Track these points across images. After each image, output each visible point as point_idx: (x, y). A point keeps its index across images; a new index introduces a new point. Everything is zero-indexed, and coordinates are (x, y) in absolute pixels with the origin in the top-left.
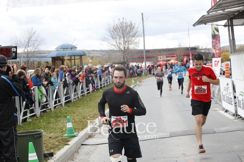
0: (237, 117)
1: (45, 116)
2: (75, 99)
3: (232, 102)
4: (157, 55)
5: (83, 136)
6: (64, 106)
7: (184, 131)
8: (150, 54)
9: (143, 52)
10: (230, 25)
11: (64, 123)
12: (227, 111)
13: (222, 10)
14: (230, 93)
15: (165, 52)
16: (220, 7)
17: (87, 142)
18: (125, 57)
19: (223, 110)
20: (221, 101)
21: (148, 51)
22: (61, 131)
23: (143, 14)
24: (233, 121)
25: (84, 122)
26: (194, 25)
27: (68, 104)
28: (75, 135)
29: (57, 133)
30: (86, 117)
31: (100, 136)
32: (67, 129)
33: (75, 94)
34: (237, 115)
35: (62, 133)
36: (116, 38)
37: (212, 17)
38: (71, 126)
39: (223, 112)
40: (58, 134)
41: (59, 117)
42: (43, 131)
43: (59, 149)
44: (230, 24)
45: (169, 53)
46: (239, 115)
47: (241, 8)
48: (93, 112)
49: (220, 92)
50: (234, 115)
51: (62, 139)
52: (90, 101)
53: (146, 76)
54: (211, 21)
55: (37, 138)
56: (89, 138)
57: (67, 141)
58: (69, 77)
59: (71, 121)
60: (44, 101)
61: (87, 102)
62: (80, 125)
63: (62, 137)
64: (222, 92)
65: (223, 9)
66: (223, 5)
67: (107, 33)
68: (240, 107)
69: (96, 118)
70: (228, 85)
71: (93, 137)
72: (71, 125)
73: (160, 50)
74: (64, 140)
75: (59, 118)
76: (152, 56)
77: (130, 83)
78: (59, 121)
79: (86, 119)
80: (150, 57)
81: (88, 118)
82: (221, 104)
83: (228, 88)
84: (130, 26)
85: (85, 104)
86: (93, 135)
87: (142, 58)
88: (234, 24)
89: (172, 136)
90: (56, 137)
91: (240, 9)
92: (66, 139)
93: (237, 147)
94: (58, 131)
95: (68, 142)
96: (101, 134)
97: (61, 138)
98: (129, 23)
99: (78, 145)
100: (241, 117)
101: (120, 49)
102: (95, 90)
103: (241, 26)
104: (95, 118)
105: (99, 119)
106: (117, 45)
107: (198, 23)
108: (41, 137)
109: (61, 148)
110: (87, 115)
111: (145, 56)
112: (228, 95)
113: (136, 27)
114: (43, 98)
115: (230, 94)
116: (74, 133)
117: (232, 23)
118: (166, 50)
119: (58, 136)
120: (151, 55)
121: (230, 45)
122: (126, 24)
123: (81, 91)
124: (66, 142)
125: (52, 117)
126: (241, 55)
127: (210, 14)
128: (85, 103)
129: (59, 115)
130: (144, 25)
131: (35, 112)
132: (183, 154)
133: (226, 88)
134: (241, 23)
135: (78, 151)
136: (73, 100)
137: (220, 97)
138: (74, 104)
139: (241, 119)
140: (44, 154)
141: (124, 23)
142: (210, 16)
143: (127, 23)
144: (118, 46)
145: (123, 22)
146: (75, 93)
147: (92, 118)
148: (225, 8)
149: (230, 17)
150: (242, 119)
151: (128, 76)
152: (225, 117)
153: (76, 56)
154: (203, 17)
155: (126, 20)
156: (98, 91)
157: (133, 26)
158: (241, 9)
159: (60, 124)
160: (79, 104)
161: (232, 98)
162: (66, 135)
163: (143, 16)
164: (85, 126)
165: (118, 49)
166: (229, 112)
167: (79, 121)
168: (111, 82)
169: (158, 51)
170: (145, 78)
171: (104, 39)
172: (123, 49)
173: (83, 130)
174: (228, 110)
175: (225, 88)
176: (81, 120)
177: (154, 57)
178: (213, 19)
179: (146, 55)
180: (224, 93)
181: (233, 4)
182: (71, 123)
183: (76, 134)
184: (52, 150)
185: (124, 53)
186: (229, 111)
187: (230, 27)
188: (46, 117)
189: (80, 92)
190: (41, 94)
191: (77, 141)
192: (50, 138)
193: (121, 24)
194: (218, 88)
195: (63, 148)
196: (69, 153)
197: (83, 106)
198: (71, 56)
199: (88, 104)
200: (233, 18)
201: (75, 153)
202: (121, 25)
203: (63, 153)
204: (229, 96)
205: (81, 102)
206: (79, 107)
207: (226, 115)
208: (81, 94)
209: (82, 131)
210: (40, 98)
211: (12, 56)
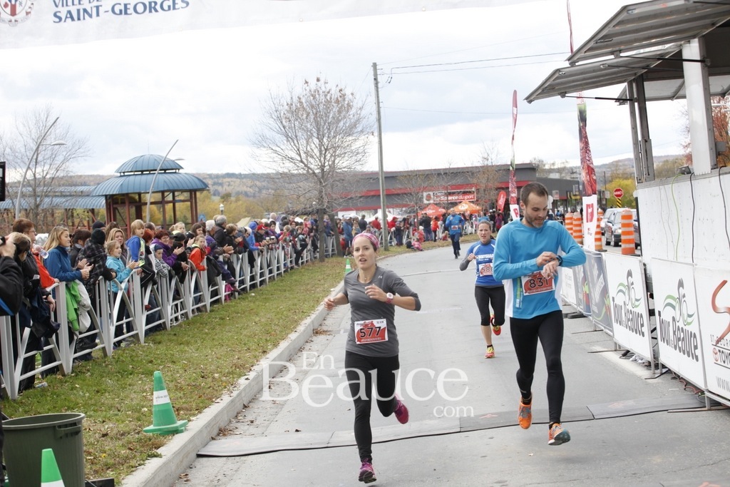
0: (658, 371)
1: (88, 371)
2: (176, 319)
3: (642, 325)
4: (420, 189)
5: (201, 431)
6: (145, 343)
7: (500, 414)
8: (397, 187)
9: (378, 179)
10: (637, 100)
11: (145, 391)
12: (627, 354)
13: (612, 53)
14: (637, 300)
15: (443, 179)
16: (607, 45)
17: (214, 448)
18: (324, 196)
19: (615, 350)
20: (610, 325)
21: (391, 177)
22: (136, 415)
23: (378, 67)
24: (647, 384)
25: (204, 387)
26: (530, 99)
27: (157, 335)
28: (177, 427)
29: (123, 422)
30: (211, 372)
31: (252, 429)
32: (153, 410)
33: (176, 305)
34: (657, 366)
35: (139, 422)
36: (296, 137)
37: (582, 73)
38: (167, 400)
39: (615, 357)
40: (127, 425)
41: (131, 374)
42: (83, 415)
43: (132, 469)
44: (635, 96)
45: (454, 182)
46: (664, 367)
47: (670, 47)
48: (232, 359)
49: (608, 297)
50: (648, 365)
51: (140, 440)
52: (220, 325)
53: (387, 252)
54: (581, 85)
55: (67, 435)
56: (218, 435)
57: (153, 444)
58: (159, 253)
59: (164, 385)
60: (86, 327)
61: (214, 329)
62: (190, 398)
63: (138, 433)
64: (613, 298)
65: (614, 49)
66: (616, 39)
67: (271, 121)
68: (667, 341)
69: (240, 376)
70: (630, 277)
71: (231, 434)
72: (165, 396)
73: (427, 173)
74: (146, 442)
75: (129, 377)
76: (402, 191)
77: (338, 271)
78: (130, 385)
79: (210, 380)
80: (398, 195)
81: (216, 375)
82: (611, 333)
83: (629, 286)
84: (337, 101)
85: (206, 333)
86: (231, 429)
87: (373, 196)
88: (647, 95)
89: (465, 428)
90: (122, 435)
91: (667, 49)
92: (150, 440)
93: (659, 460)
94: (128, 416)
95: (158, 448)
96: (255, 423)
97: (137, 436)
98: (335, 94)
99: (187, 457)
100: (669, 371)
101: (311, 171)
102: (237, 294)
103: (670, 101)
104: (235, 376)
105: (247, 379)
106: (299, 159)
107: (540, 91)
108: (78, 432)
109: (137, 465)
110: (213, 367)
111: (383, 190)
112: (629, 307)
113: (357, 104)
114: (81, 318)
115: (637, 303)
116: (175, 423)
117: (641, 90)
118: (445, 174)
119: (127, 429)
120: (401, 189)
121: (637, 158)
122: (326, 96)
123: (193, 295)
124: (150, 447)
125: (110, 374)
126: (668, 187)
127: (577, 64)
128: (206, 331)
129: (131, 366)
130: (380, 101)
131: (60, 360)
132: (499, 482)
133: (624, 286)
134: (669, 93)
135: (186, 475)
136: (170, 322)
137: (606, 312)
138: (175, 335)
139: (668, 377)
140: (88, 483)
141: (321, 92)
142: (577, 70)
143: (329, 92)
144: (302, 161)
145: (318, 91)
146: (175, 303)
147: (226, 377)
148: (622, 47)
149: (635, 74)
150: (674, 378)
151: (333, 250)
152: (623, 372)
153: (178, 191)
154: (557, 75)
155: (325, 83)
156: (244, 296)
157: (346, 102)
158: (667, 51)
159: (133, 395)
160: (189, 336)
161: (642, 316)
162: (151, 427)
163: (379, 72)
164: (207, 401)
165: (304, 169)
166: (633, 357)
167: (188, 385)
168: (283, 269)
169: (423, 175)
170: (384, 258)
171: (262, 142)
172: (317, 171)
173: (200, 412)
174: (631, 351)
175: (621, 284)
176: (194, 384)
177: (411, 194)
178: (584, 79)
179: (385, 188)
180: (620, 299)
181: (647, 36)
182: (165, 392)
183: (182, 426)
184: (112, 473)
185: (321, 182)
186: (633, 354)
187: (636, 104)
188: (92, 374)
189: (191, 300)
190: (76, 306)
191: (185, 446)
192: (104, 435)
193: (312, 95)
194: (602, 286)
195: (143, 466)
196: (161, 481)
197: (199, 341)
198: (163, 192)
199: (216, 334)
200: (645, 78)
201: (178, 480)
202: (312, 98)
203: (143, 480)
204: (633, 310)
205: (196, 330)
206: (188, 343)
207: (627, 364)
208: (193, 306)
209: (199, 416)
210: (73, 316)
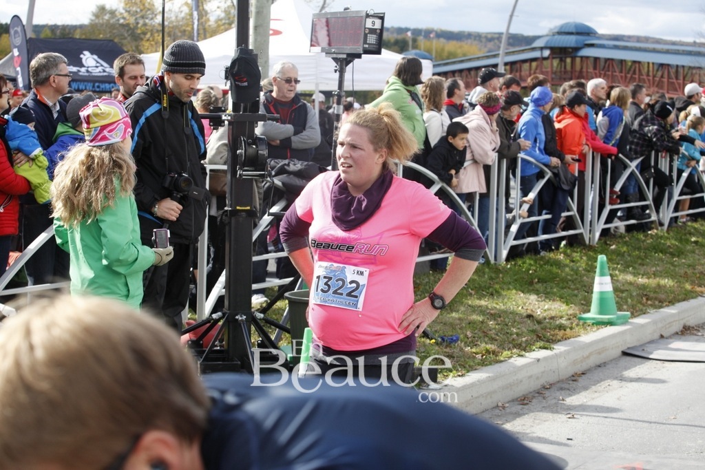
28: (613, 319)
38: (609, 288)
51: (558, 327)
56: (677, 333)
57: (564, 334)
71: (693, 334)
72: (607, 284)
86: (700, 328)
119: (564, 313)
135: (583, 374)
162: (588, 315)
182: (608, 279)
183: (619, 318)
192: (530, 316)
195: (519, 358)
201: (569, 378)
209: (664, 309)
211: (365, 42)
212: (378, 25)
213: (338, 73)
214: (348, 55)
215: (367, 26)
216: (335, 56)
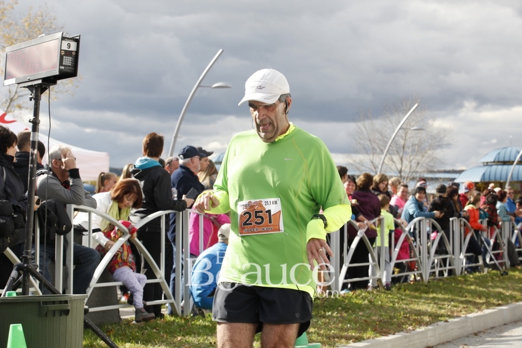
55: (54, 312)
211: (61, 64)
212: (73, 46)
213: (33, 101)
214: (44, 79)
215: (62, 49)
216: (30, 84)
